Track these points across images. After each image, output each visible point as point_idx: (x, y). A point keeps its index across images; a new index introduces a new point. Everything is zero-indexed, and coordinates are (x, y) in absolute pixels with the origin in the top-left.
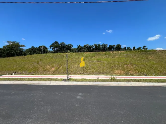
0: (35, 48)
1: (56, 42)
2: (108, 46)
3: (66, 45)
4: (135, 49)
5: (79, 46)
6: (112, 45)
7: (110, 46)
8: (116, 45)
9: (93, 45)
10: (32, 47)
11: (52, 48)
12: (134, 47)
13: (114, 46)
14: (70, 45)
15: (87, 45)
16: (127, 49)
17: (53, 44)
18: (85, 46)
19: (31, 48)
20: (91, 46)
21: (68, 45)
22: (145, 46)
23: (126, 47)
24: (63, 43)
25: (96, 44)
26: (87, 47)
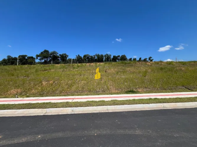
0: (12, 58)
1: (46, 51)
2: (112, 57)
3: (60, 55)
4: (141, 60)
5: (78, 56)
6: (117, 56)
7: (114, 57)
8: (120, 56)
9: (94, 56)
10: (9, 57)
11: (39, 58)
12: (140, 58)
13: (119, 56)
14: (65, 54)
15: (88, 55)
16: (132, 60)
17: (42, 53)
18: (85, 56)
19: (6, 58)
20: (92, 56)
21: (63, 54)
22: (150, 57)
23: (131, 58)
24: (54, 53)
25: (98, 54)
26: (88, 58)
